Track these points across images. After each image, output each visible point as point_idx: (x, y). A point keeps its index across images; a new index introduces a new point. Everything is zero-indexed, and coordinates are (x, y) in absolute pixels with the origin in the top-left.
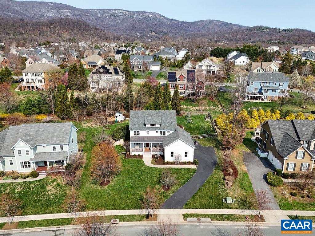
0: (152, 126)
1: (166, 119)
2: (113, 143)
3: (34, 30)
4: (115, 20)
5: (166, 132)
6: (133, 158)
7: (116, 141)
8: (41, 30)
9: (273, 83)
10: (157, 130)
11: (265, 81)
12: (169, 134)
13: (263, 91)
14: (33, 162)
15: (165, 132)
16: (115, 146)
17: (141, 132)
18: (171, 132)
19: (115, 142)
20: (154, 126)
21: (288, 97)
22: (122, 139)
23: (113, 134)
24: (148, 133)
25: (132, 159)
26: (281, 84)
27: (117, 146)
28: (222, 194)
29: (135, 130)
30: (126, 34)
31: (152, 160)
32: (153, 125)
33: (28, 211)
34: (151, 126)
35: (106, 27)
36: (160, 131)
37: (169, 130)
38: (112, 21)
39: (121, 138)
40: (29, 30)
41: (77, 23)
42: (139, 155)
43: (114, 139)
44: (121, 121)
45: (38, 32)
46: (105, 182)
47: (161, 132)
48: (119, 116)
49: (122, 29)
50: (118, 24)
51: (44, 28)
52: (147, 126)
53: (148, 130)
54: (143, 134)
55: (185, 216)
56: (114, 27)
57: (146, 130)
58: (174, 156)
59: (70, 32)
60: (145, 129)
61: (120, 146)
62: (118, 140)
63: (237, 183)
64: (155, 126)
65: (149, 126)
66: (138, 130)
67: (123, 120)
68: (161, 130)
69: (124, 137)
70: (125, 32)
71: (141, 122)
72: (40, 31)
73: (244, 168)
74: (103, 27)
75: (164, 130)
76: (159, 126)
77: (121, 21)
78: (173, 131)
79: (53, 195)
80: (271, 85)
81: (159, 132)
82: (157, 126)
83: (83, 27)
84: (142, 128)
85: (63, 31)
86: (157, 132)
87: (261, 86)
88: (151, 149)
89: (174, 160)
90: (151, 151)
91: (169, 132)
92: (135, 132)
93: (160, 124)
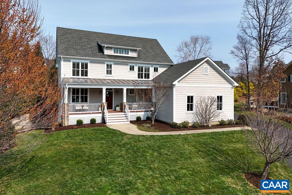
0: (119, 54)
5: (152, 70)
10: (132, 64)
15: (148, 70)
18: (161, 70)
20: (124, 55)
29: (78, 61)
32: (121, 51)
34: (116, 54)
37: (156, 66)
42: (92, 121)
47: (140, 69)
52: (107, 52)
53: (109, 62)
57: (104, 63)
58: (194, 108)
60: (103, 58)
64: (127, 55)
65: (111, 52)
68: (141, 65)
75: (148, 65)
76: (135, 54)
78: (165, 69)
81: (136, 68)
82: (131, 54)
84: (92, 56)
86: (132, 68)
88: (125, 104)
89: (196, 121)
90: (123, 111)
91: (156, 70)
92: (75, 66)
93: (138, 49)
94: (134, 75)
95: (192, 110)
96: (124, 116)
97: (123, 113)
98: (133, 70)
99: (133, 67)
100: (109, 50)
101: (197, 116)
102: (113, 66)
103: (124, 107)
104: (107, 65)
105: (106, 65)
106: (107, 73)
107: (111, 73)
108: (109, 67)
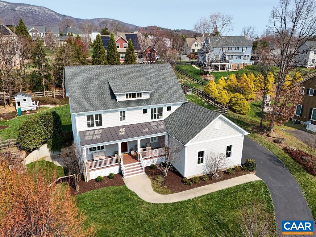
0: (132, 99)
2: (22, 157)
5: (165, 109)
6: (98, 188)
7: (29, 152)
9: (236, 48)
10: (145, 107)
11: (227, 45)
12: (170, 113)
13: (227, 58)
15: (161, 110)
16: (27, 166)
17: (104, 117)
18: (174, 108)
19: (27, 155)
20: (137, 98)
21: (251, 64)
22: (46, 145)
23: (20, 136)
24: (123, 118)
25: (95, 192)
26: (244, 49)
27: (33, 165)
29: (90, 113)
31: (153, 183)
32: (134, 95)
34: (129, 99)
36: (152, 109)
37: (169, 105)
39: (43, 144)
42: (111, 176)
43: (21, 149)
44: (31, 111)
47: (153, 111)
48: (25, 100)
52: (119, 99)
53: (122, 109)
57: (117, 111)
58: (204, 160)
60: (116, 107)
61: (42, 162)
62: (34, 149)
64: (139, 98)
65: (124, 98)
66: (98, 112)
67: (34, 108)
68: (154, 106)
69: (50, 141)
71: (100, 91)
75: (160, 106)
76: (148, 96)
78: (178, 106)
80: (234, 50)
81: (149, 111)
82: (144, 97)
84: (105, 107)
86: (145, 111)
87: (223, 52)
88: (140, 154)
89: (205, 171)
90: (138, 160)
91: (169, 109)
92: (89, 118)
93: (151, 91)
94: (147, 118)
95: (202, 162)
96: (139, 165)
97: (138, 163)
98: (146, 112)
99: (146, 109)
100: (121, 96)
101: (207, 167)
102: (126, 112)
103: (138, 157)
104: (121, 112)
105: (119, 113)
106: (121, 120)
107: (124, 119)
108: (122, 113)
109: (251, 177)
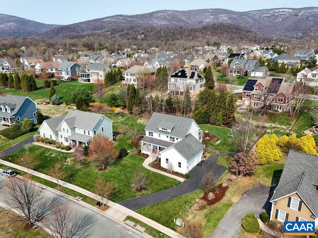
0: (164, 130)
1: (180, 126)
3: (189, 35)
4: (274, 20)
5: (175, 139)
6: (141, 156)
8: (195, 35)
10: (168, 135)
12: (177, 141)
14: (70, 139)
17: (154, 134)
18: (179, 140)
20: (165, 131)
24: (159, 136)
25: (139, 156)
28: (181, 214)
29: (150, 131)
30: (284, 35)
31: (152, 162)
32: (165, 129)
33: (45, 171)
34: (163, 130)
35: (262, 29)
37: (177, 138)
38: (271, 21)
40: (184, 36)
41: (229, 27)
42: (147, 155)
45: (191, 38)
46: (103, 168)
47: (171, 138)
49: (280, 29)
50: (277, 24)
51: (197, 33)
52: (159, 129)
53: (160, 133)
54: (156, 136)
55: (129, 218)
56: (271, 28)
59: (219, 36)
60: (157, 132)
63: (206, 211)
65: (161, 129)
66: (152, 132)
68: (171, 136)
70: (284, 33)
72: (193, 36)
73: (235, 199)
74: (258, 28)
75: (174, 137)
76: (170, 131)
77: (281, 21)
78: (181, 140)
79: (66, 165)
81: (169, 137)
82: (168, 131)
83: (234, 30)
84: (155, 131)
85: (213, 35)
86: (167, 137)
94: (168, 140)
102: (161, 135)
105: (158, 134)
109: (182, 180)
